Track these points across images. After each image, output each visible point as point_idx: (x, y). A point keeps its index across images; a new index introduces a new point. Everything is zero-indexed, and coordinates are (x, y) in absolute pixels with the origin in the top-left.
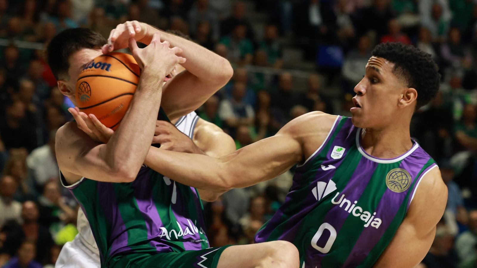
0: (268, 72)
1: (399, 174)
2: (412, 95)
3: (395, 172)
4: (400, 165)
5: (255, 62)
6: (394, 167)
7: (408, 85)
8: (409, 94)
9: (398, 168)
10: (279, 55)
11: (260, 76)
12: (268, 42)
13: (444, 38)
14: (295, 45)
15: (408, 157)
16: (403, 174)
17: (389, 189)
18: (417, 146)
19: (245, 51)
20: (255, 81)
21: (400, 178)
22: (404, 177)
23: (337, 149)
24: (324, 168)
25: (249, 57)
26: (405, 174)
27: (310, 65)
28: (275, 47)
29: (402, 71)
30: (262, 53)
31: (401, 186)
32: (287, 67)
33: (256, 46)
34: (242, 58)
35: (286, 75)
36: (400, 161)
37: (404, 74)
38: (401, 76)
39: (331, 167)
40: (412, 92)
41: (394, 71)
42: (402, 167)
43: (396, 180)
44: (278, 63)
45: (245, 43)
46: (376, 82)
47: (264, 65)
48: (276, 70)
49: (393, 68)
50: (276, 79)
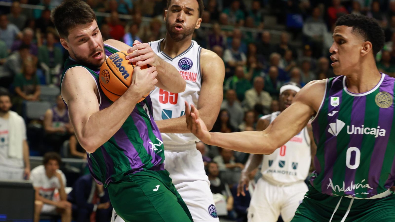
0: (254, 31)
1: (382, 96)
2: (368, 46)
3: (379, 96)
4: (380, 90)
5: (246, 25)
6: (377, 93)
7: (364, 40)
8: (366, 46)
9: (379, 92)
10: (262, 20)
11: (249, 33)
12: (254, 11)
13: (369, 8)
14: (272, 14)
15: (383, 83)
16: (384, 95)
17: (381, 108)
18: (384, 75)
19: (239, 17)
20: (247, 37)
21: (384, 98)
22: (386, 96)
23: (333, 99)
24: (330, 115)
25: (242, 22)
26: (386, 95)
27: (281, 27)
28: (259, 15)
29: (358, 31)
30: (250, 19)
31: (387, 103)
32: (267, 28)
33: (246, 14)
34: (238, 22)
35: (266, 33)
36: (379, 88)
37: (360, 32)
38: (359, 35)
39: (334, 112)
40: (368, 44)
41: (352, 32)
42: (381, 91)
43: (382, 100)
44: (261, 25)
45: (239, 13)
46: (343, 43)
47: (252, 27)
48: (260, 30)
49: (352, 30)
50: (260, 35)
